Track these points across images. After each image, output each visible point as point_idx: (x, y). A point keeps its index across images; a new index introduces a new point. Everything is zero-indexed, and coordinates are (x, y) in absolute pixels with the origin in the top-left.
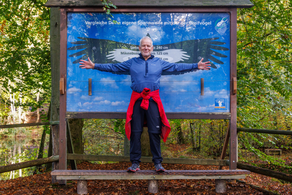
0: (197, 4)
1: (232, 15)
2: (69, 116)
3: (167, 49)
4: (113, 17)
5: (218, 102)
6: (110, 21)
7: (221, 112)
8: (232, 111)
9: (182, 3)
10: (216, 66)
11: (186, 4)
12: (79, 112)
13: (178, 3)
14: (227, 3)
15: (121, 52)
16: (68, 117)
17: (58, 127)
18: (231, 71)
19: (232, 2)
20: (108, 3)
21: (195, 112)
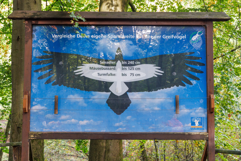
0: (171, 16)
1: (207, 29)
2: (32, 136)
3: (139, 64)
4: (81, 30)
5: (194, 121)
6: (79, 34)
7: (198, 132)
8: (209, 131)
9: (155, 16)
10: (192, 83)
11: (160, 17)
12: (44, 132)
13: (151, 16)
14: (203, 16)
15: (90, 67)
16: (31, 138)
17: (20, 148)
18: (208, 88)
19: (208, 15)
20: (76, 16)
21: (170, 132)
